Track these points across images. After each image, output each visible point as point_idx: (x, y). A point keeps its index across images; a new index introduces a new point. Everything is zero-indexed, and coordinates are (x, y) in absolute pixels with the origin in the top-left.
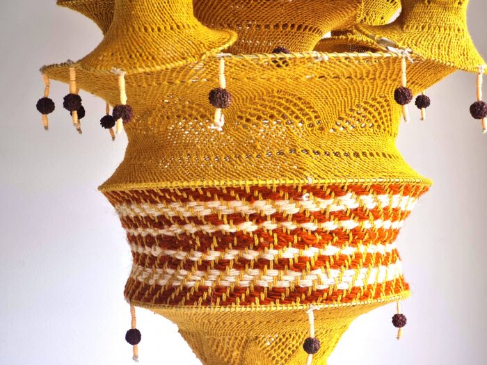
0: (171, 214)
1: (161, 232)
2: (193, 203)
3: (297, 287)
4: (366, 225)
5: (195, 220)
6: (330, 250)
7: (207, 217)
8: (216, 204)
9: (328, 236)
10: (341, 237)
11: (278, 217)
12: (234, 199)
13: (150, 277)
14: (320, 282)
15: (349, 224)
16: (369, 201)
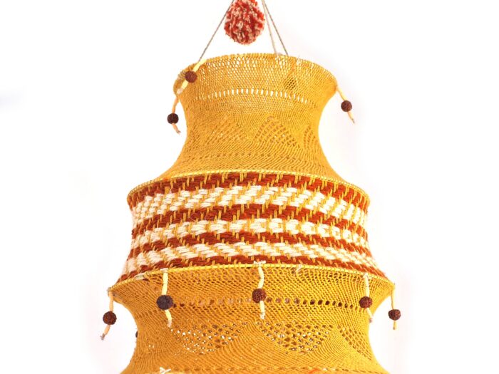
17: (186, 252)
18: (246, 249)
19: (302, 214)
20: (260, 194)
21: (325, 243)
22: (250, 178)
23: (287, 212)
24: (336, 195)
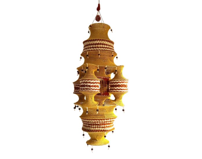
0: (90, 121)
1: (88, 123)
2: (93, 120)
3: (104, 130)
4: (111, 122)
5: (93, 122)
6: (107, 125)
8: (95, 120)
9: (107, 124)
10: (108, 124)
11: (102, 122)
12: (97, 120)
13: (86, 128)
15: (109, 122)
16: (111, 120)
17: (90, 49)
18: (98, 49)
19: (105, 44)
20: (99, 42)
21: (107, 48)
22: (98, 40)
23: (103, 44)
24: (109, 42)
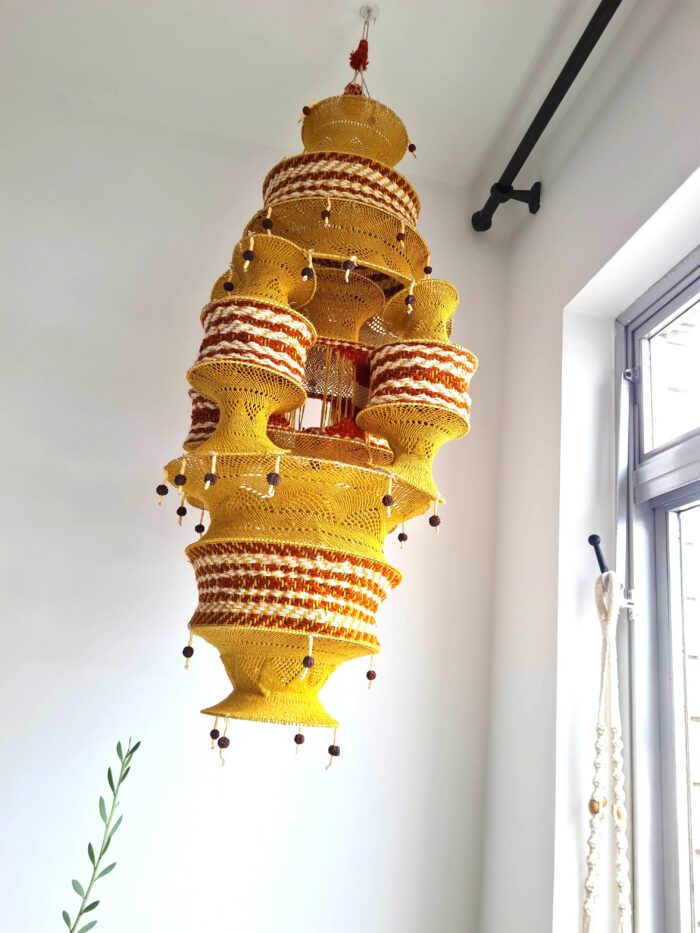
0: (230, 562)
1: (222, 575)
2: (246, 555)
3: (305, 619)
4: (356, 588)
5: (245, 567)
6: (330, 599)
7: (253, 565)
8: (260, 556)
9: (330, 590)
10: (338, 592)
11: (299, 570)
12: (273, 553)
13: (208, 608)
14: (320, 617)
15: (345, 585)
16: (359, 571)
18: (324, 193)
19: (364, 181)
21: (377, 199)
23: (354, 178)
